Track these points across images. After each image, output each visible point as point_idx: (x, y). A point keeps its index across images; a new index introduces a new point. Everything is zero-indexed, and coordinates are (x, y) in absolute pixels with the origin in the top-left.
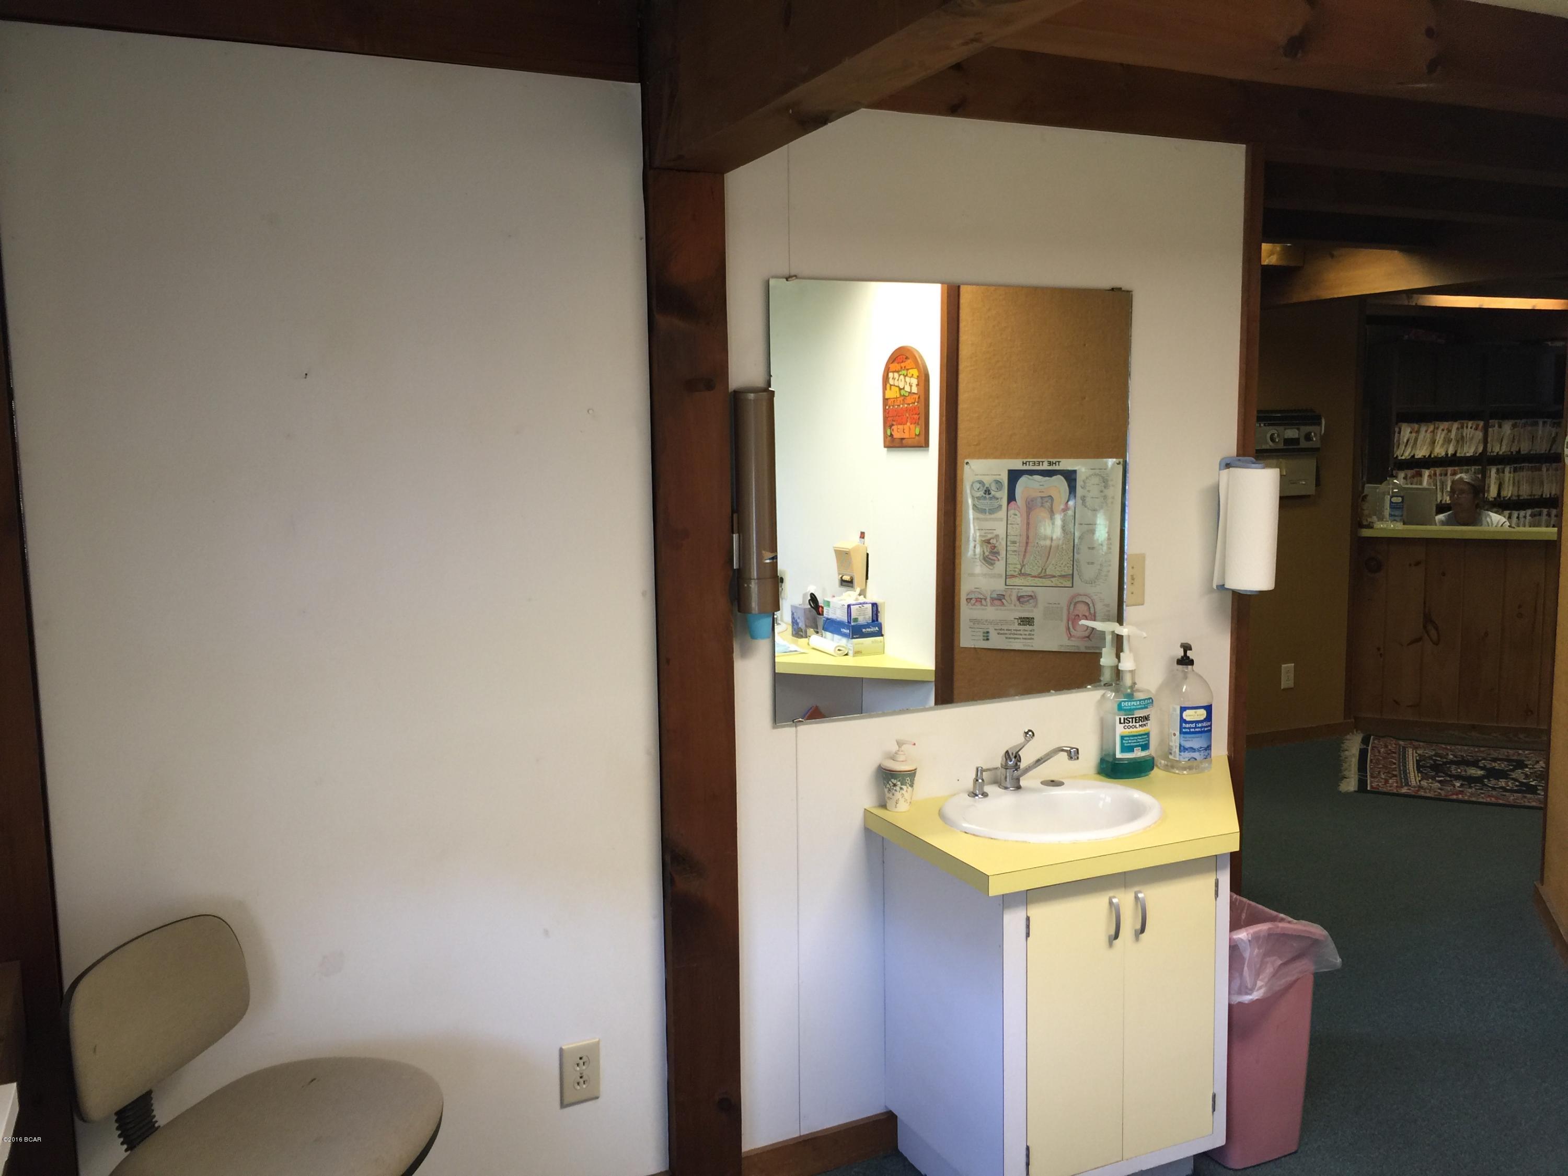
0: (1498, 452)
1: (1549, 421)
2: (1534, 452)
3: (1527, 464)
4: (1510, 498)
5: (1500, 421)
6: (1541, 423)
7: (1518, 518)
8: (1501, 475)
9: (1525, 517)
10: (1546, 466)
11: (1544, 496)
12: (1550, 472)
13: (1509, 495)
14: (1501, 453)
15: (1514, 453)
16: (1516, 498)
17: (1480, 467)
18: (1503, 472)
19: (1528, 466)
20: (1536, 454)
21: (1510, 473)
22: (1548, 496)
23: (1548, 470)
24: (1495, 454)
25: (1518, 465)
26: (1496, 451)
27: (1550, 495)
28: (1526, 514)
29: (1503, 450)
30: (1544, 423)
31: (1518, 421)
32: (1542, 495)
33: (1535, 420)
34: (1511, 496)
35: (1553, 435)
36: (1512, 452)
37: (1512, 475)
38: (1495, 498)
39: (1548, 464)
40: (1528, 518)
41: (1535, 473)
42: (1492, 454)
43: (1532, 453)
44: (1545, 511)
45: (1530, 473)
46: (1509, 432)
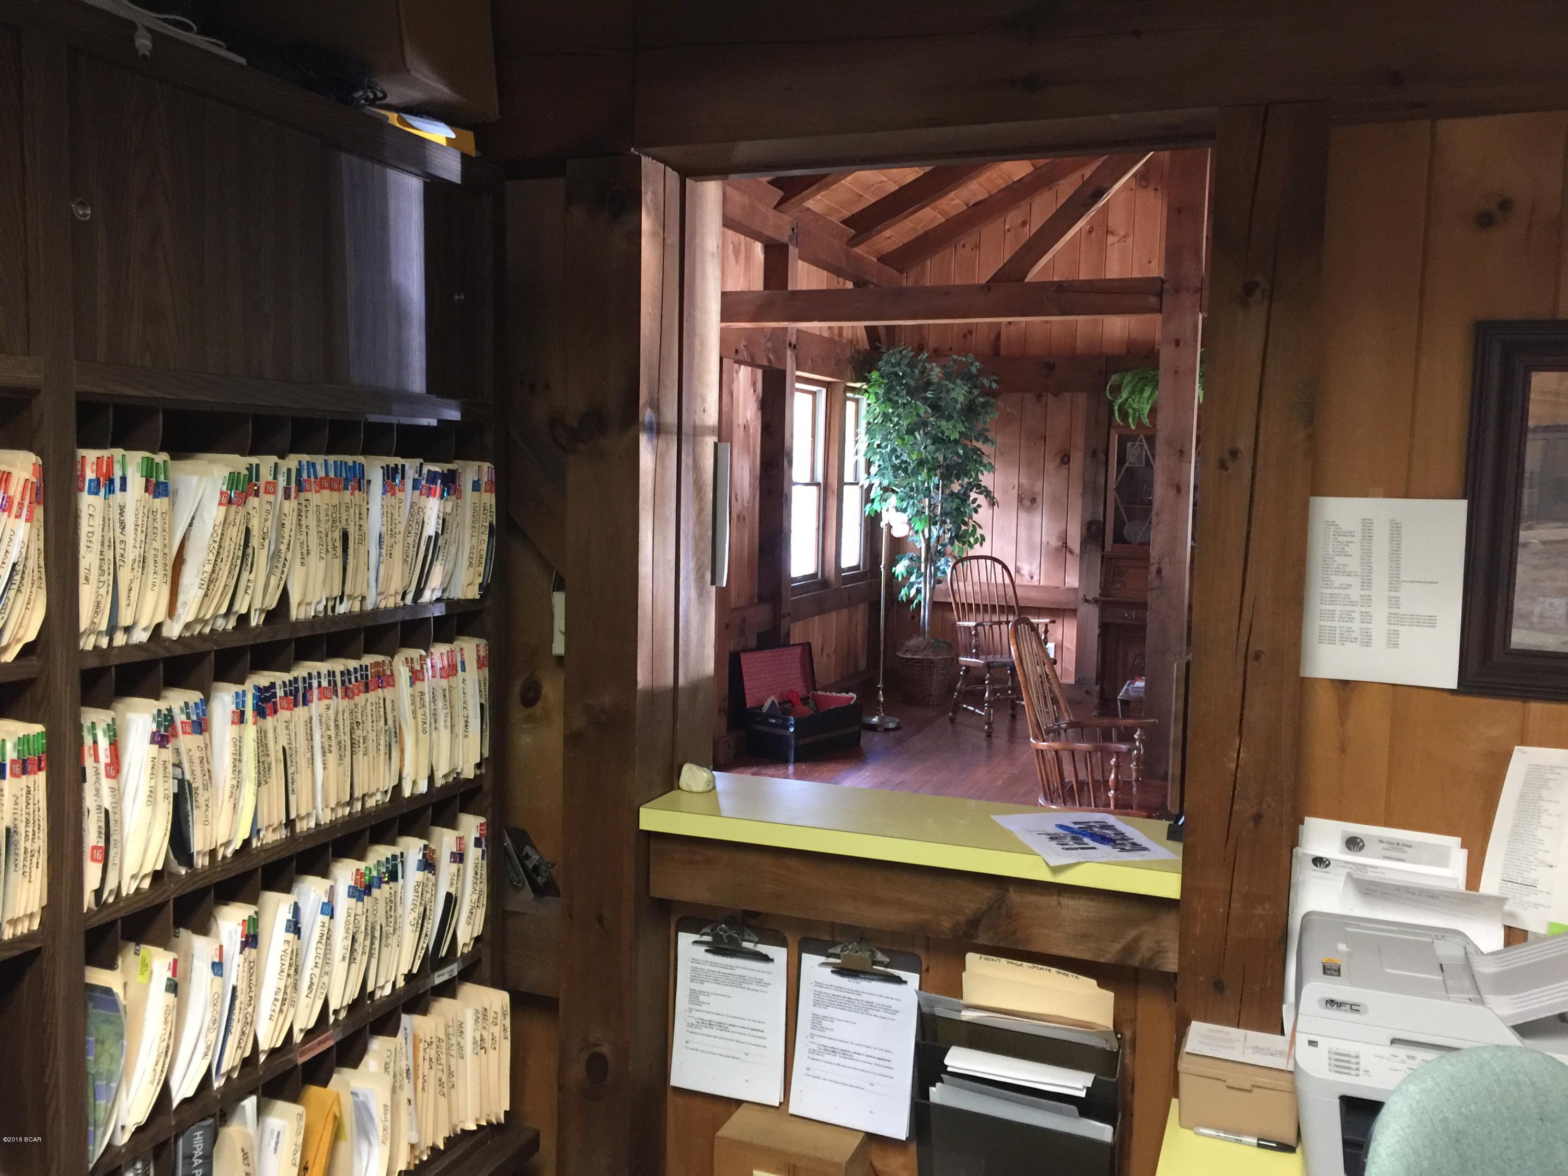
0: (159, 626)
1: (411, 466)
2: (357, 608)
3: (324, 667)
4: (247, 843)
5: (161, 457)
6: (376, 477)
7: (295, 927)
8: (187, 742)
9: (329, 909)
10: (409, 661)
11: (407, 793)
12: (424, 686)
13: (243, 833)
14: (173, 631)
15: (255, 620)
16: (283, 833)
17: (39, 728)
18: (201, 726)
19: (331, 674)
20: (363, 614)
21: (240, 718)
22: (423, 787)
23: (416, 677)
24: (141, 636)
25: (279, 677)
26: (147, 620)
27: (431, 778)
28: (332, 892)
29: (187, 613)
30: (391, 474)
31: (267, 463)
32: (398, 788)
33: (349, 459)
34: (255, 831)
35: (431, 529)
36: (244, 619)
37: (250, 731)
38: (157, 876)
39: (416, 653)
40: (343, 903)
41: (361, 699)
42: (120, 639)
43: (341, 609)
44: (412, 848)
45: (339, 703)
46: (213, 513)
